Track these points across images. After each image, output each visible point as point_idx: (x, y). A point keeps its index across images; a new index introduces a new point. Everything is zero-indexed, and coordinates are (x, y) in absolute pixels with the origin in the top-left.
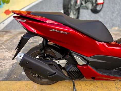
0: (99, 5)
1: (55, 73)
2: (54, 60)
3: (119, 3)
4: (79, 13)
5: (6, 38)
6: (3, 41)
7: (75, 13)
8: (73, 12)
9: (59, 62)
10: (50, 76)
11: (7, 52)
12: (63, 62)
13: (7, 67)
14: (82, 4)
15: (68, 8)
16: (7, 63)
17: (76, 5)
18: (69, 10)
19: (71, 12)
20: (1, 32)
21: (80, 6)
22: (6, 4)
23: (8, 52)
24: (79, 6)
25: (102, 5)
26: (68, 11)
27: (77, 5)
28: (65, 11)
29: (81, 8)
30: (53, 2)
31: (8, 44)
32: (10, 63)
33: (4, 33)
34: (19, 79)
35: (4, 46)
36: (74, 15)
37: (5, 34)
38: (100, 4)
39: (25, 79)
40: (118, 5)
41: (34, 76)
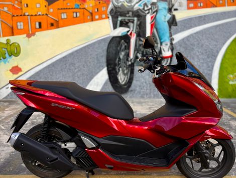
0: (166, 60)
1: (57, 159)
2: (60, 143)
3: (198, 56)
4: (132, 72)
5: (9, 112)
6: (3, 118)
7: (126, 72)
8: (123, 71)
9: (65, 145)
10: (50, 162)
11: (5, 136)
12: (71, 146)
13: (2, 157)
14: (137, 57)
15: (115, 65)
16: (3, 150)
17: (127, 60)
18: (117, 68)
19: (119, 70)
20: (2, 103)
21: (135, 61)
22: (13, 57)
23: (7, 134)
24: (132, 61)
25: (169, 59)
26: (114, 69)
27: (129, 59)
28: (110, 69)
29: (135, 65)
30: (91, 55)
31: (9, 122)
32: (7, 152)
33: (6, 104)
34: (17, 172)
35: (3, 125)
36: (125, 74)
37: (7, 107)
38: (167, 58)
39: (25, 173)
40: (196, 60)
41: (33, 164)
